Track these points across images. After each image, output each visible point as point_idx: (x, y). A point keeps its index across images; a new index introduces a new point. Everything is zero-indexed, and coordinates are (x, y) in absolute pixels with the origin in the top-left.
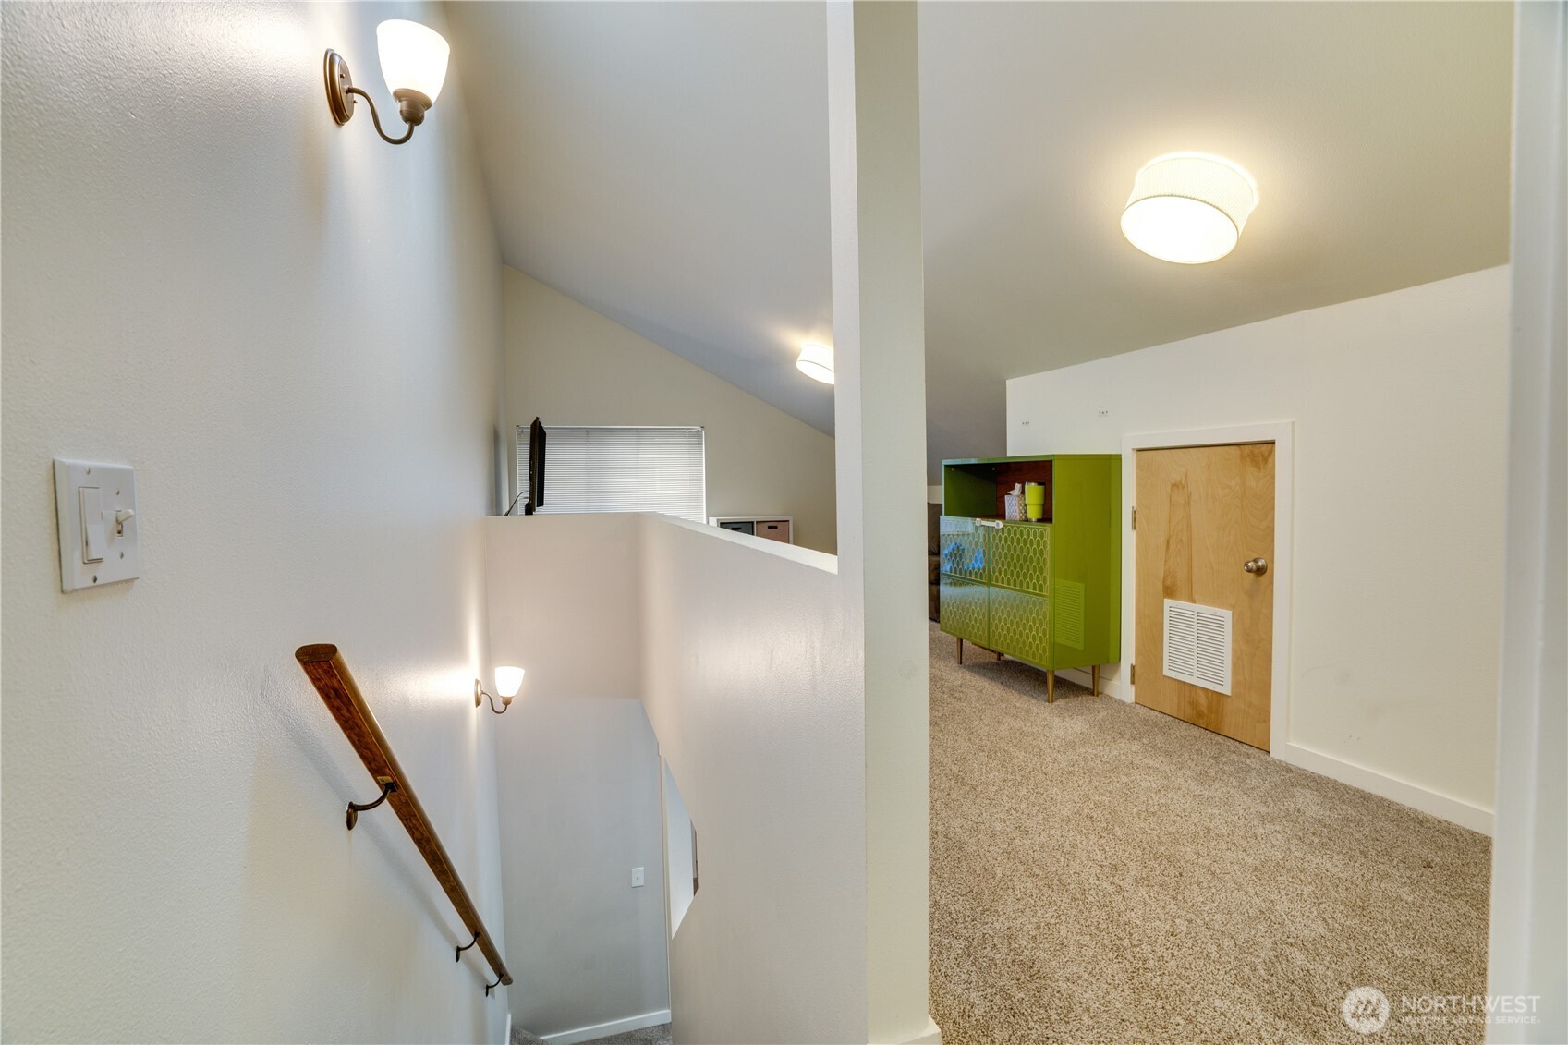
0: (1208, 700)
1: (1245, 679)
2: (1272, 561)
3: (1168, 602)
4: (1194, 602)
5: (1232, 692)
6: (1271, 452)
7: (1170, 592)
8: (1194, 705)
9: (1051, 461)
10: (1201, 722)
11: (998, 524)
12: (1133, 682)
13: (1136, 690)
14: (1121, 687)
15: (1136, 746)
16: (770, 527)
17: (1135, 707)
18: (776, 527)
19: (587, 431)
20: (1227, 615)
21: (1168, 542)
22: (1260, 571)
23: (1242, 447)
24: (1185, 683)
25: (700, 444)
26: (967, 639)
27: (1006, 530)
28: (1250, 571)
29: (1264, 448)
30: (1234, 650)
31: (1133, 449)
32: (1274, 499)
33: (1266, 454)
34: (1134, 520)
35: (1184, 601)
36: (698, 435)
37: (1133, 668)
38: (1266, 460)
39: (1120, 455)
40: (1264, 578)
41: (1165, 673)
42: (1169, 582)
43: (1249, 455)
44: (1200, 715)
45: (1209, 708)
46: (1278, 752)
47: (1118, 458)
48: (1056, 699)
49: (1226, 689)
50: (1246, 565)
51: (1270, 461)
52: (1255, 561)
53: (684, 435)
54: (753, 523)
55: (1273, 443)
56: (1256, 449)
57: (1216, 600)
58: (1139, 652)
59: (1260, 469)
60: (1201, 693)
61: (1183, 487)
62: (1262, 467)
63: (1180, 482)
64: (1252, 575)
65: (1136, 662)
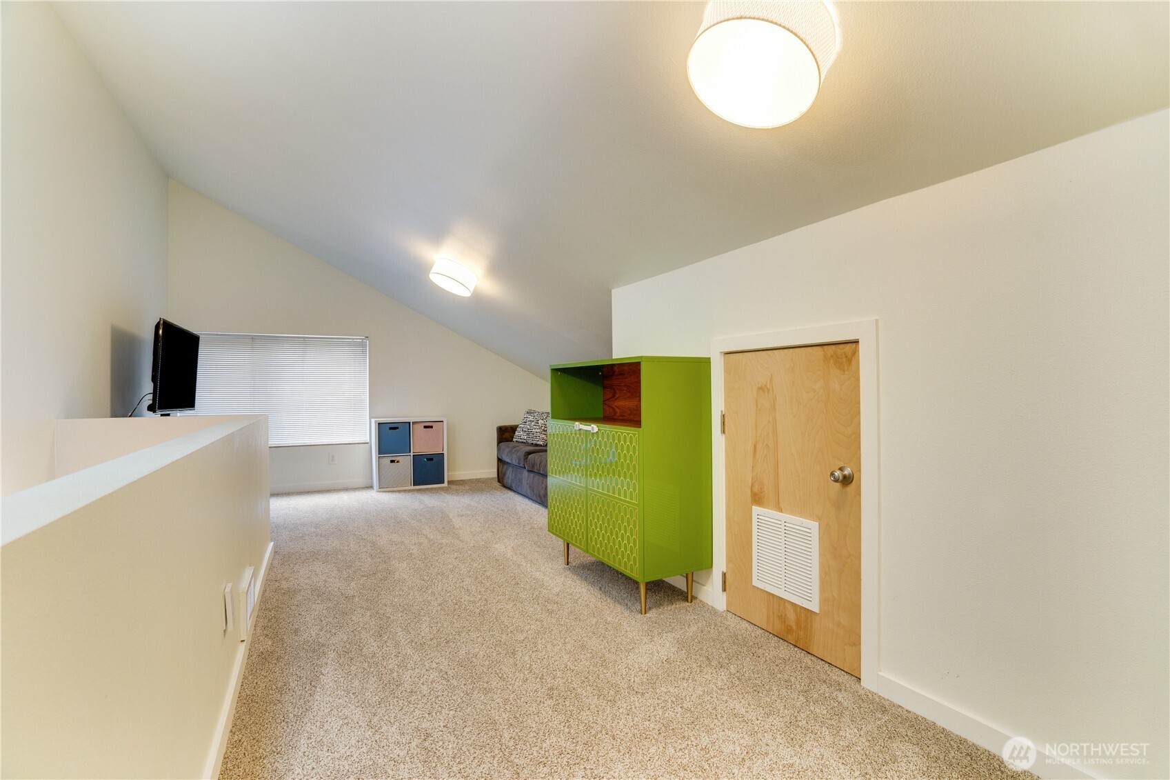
0: (797, 615)
1: (833, 596)
2: (859, 471)
3: (756, 510)
4: (781, 511)
5: (820, 609)
6: (855, 353)
7: (757, 499)
8: (782, 618)
9: (640, 362)
10: (790, 638)
11: (593, 428)
12: (724, 590)
13: (728, 597)
14: (712, 594)
15: (723, 676)
16: (425, 427)
17: (726, 618)
18: (432, 427)
19: (253, 338)
20: (814, 526)
21: (755, 446)
22: (847, 480)
23: (825, 347)
24: (773, 595)
25: (364, 352)
26: (573, 544)
27: (600, 435)
28: (836, 480)
29: (848, 348)
30: (821, 564)
31: (721, 352)
32: (859, 403)
33: (850, 354)
34: (723, 423)
35: (771, 509)
36: (363, 345)
37: (724, 575)
38: (849, 361)
39: (710, 358)
40: (851, 488)
41: (754, 584)
42: (756, 489)
43: (832, 356)
44: (789, 630)
45: (798, 624)
46: (869, 682)
47: (706, 362)
48: (650, 608)
49: (814, 607)
50: (832, 474)
51: (854, 362)
52: (841, 469)
53: (349, 344)
54: (409, 423)
55: (856, 342)
56: (840, 349)
57: (803, 510)
58: (729, 560)
59: (844, 371)
60: (789, 607)
61: (768, 391)
62: (846, 368)
63: (766, 386)
64: (838, 485)
65: (727, 567)
